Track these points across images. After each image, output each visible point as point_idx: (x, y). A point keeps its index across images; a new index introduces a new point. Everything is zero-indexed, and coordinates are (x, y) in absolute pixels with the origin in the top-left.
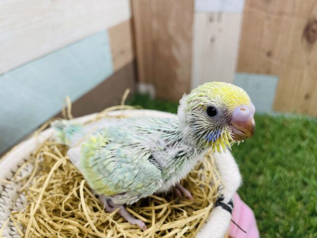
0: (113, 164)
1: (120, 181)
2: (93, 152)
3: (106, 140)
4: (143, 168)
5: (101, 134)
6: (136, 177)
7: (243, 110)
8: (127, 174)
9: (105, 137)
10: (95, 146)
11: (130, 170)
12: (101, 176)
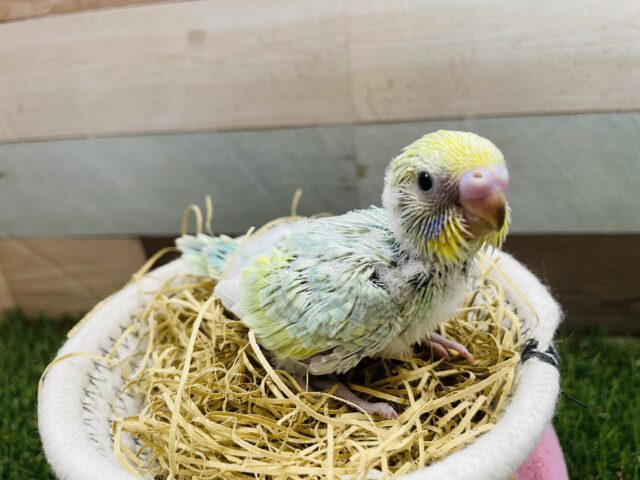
0: (305, 295)
1: (320, 325)
2: (266, 280)
3: (288, 256)
4: (362, 297)
5: (279, 248)
6: (350, 314)
7: (478, 176)
8: (334, 312)
9: (287, 251)
10: (267, 269)
11: (336, 304)
12: (284, 323)
